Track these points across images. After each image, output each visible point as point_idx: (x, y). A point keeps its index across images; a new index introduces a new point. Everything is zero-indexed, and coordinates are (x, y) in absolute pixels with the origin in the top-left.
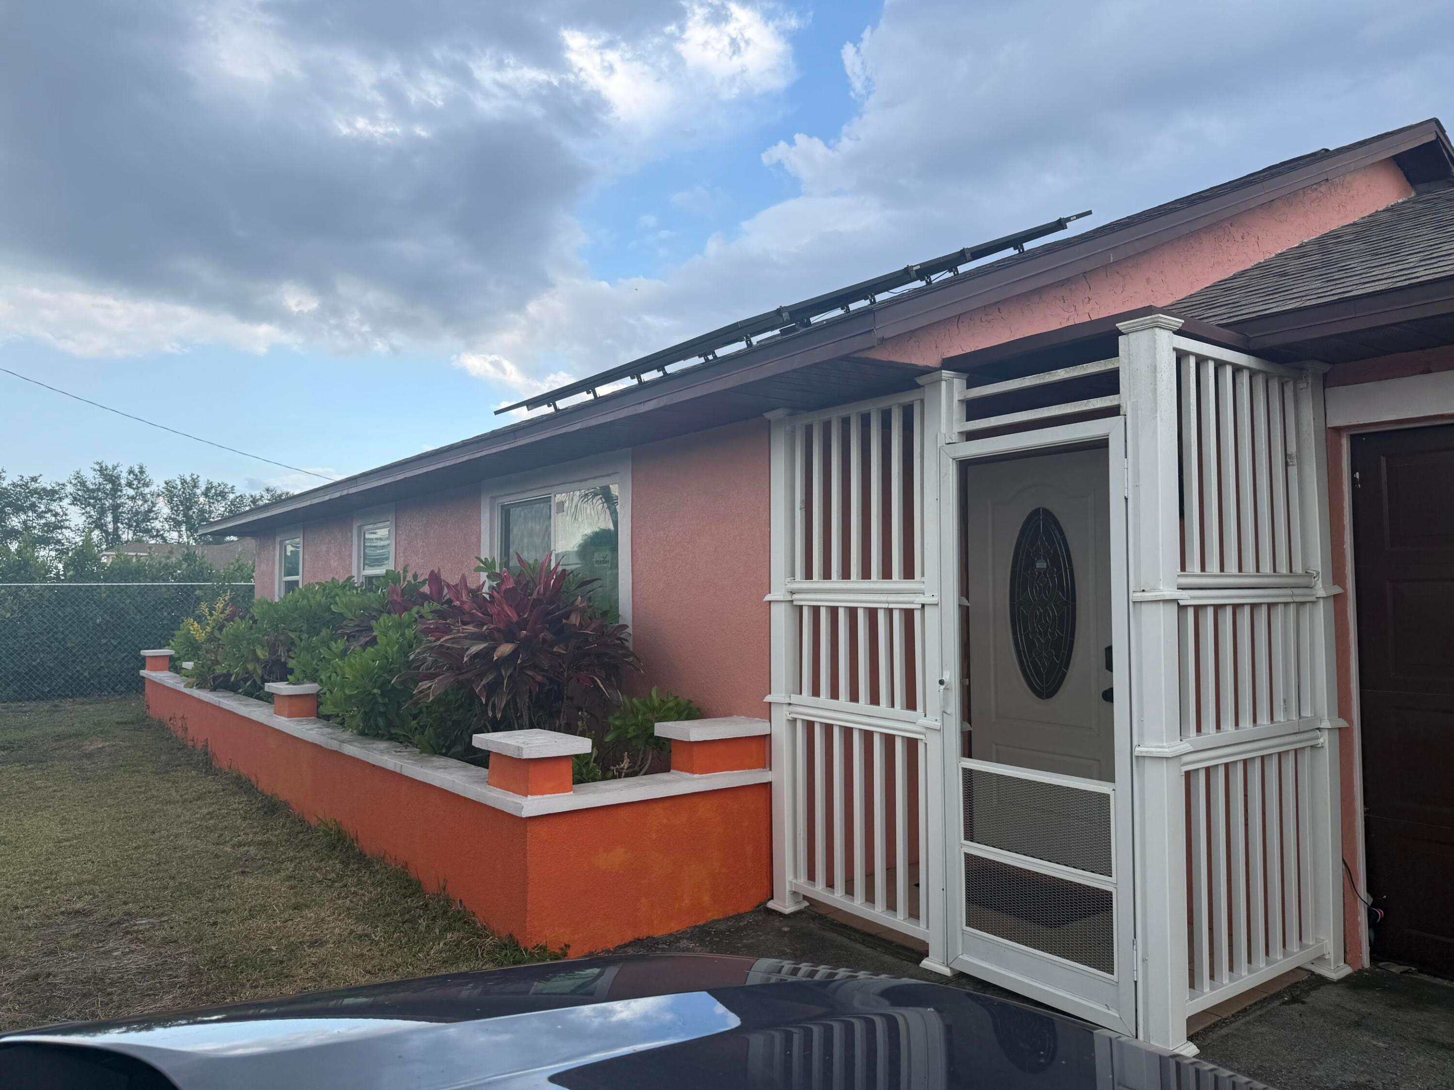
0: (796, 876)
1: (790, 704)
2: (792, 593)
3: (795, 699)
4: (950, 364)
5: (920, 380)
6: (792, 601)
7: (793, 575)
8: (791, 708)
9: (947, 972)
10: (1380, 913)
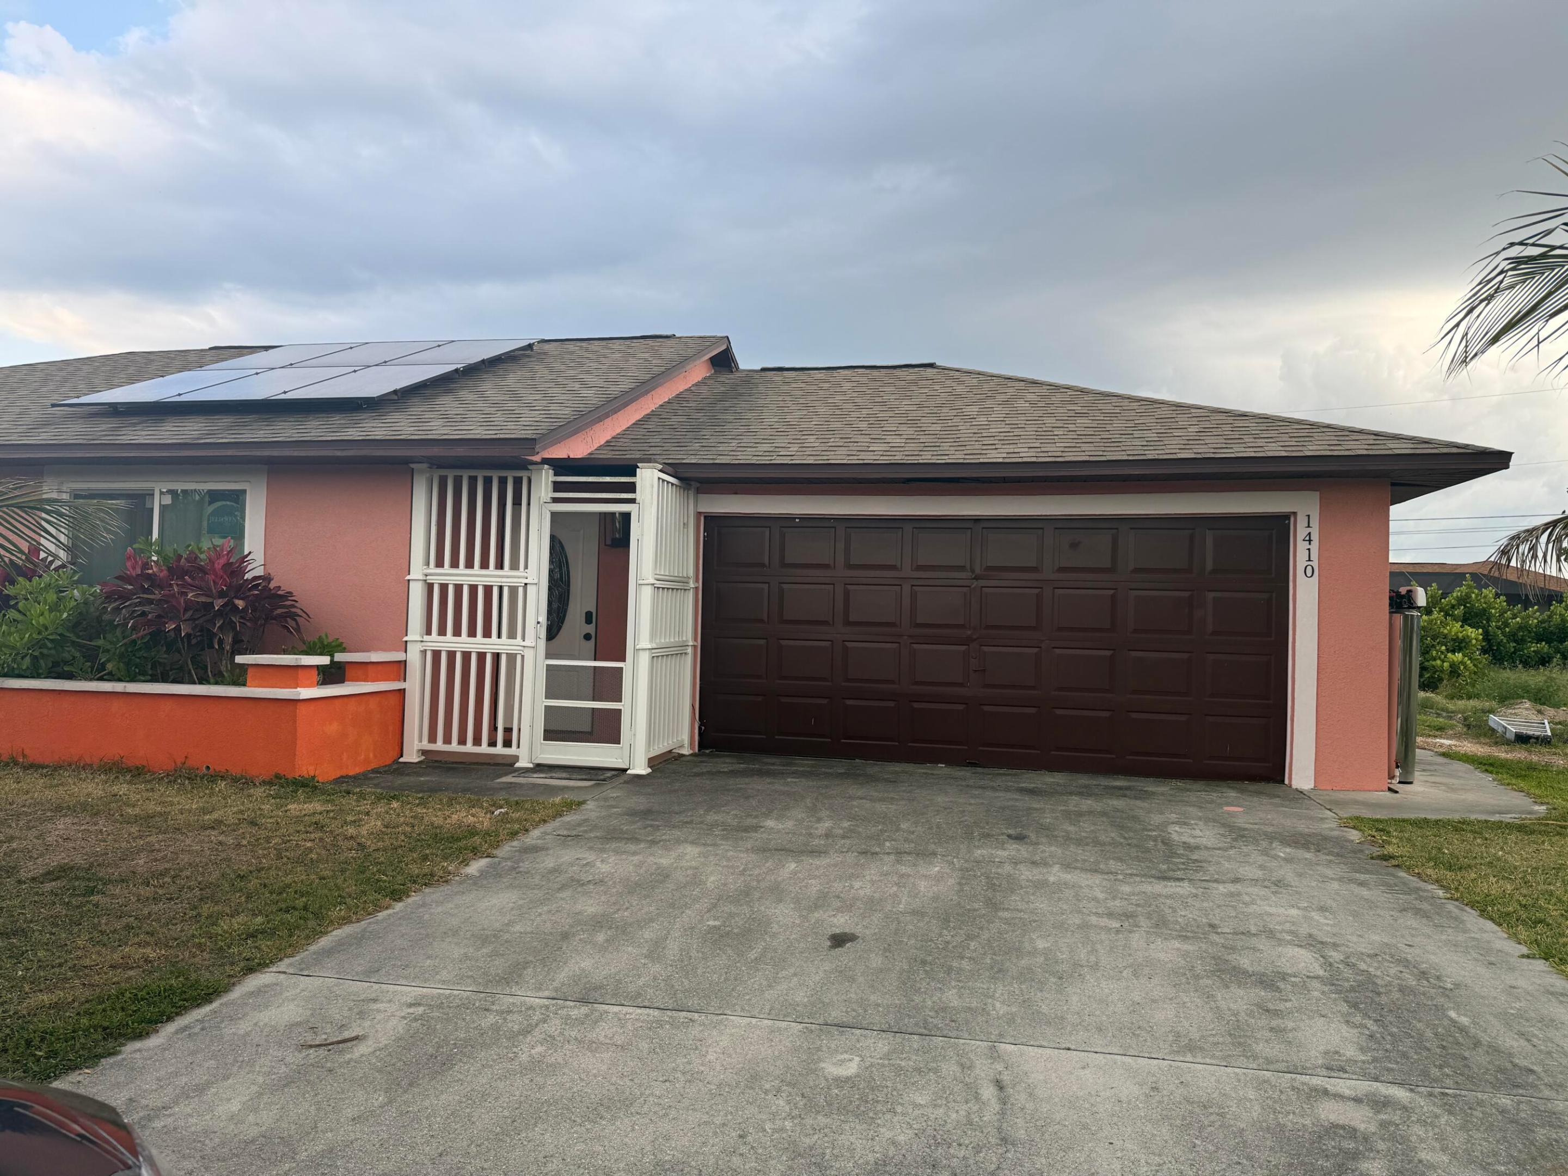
0: (420, 741)
1: (422, 641)
2: (426, 575)
3: (426, 638)
4: (545, 461)
5: (530, 467)
6: (426, 580)
7: (428, 564)
8: (423, 644)
9: (531, 766)
10: (703, 728)
